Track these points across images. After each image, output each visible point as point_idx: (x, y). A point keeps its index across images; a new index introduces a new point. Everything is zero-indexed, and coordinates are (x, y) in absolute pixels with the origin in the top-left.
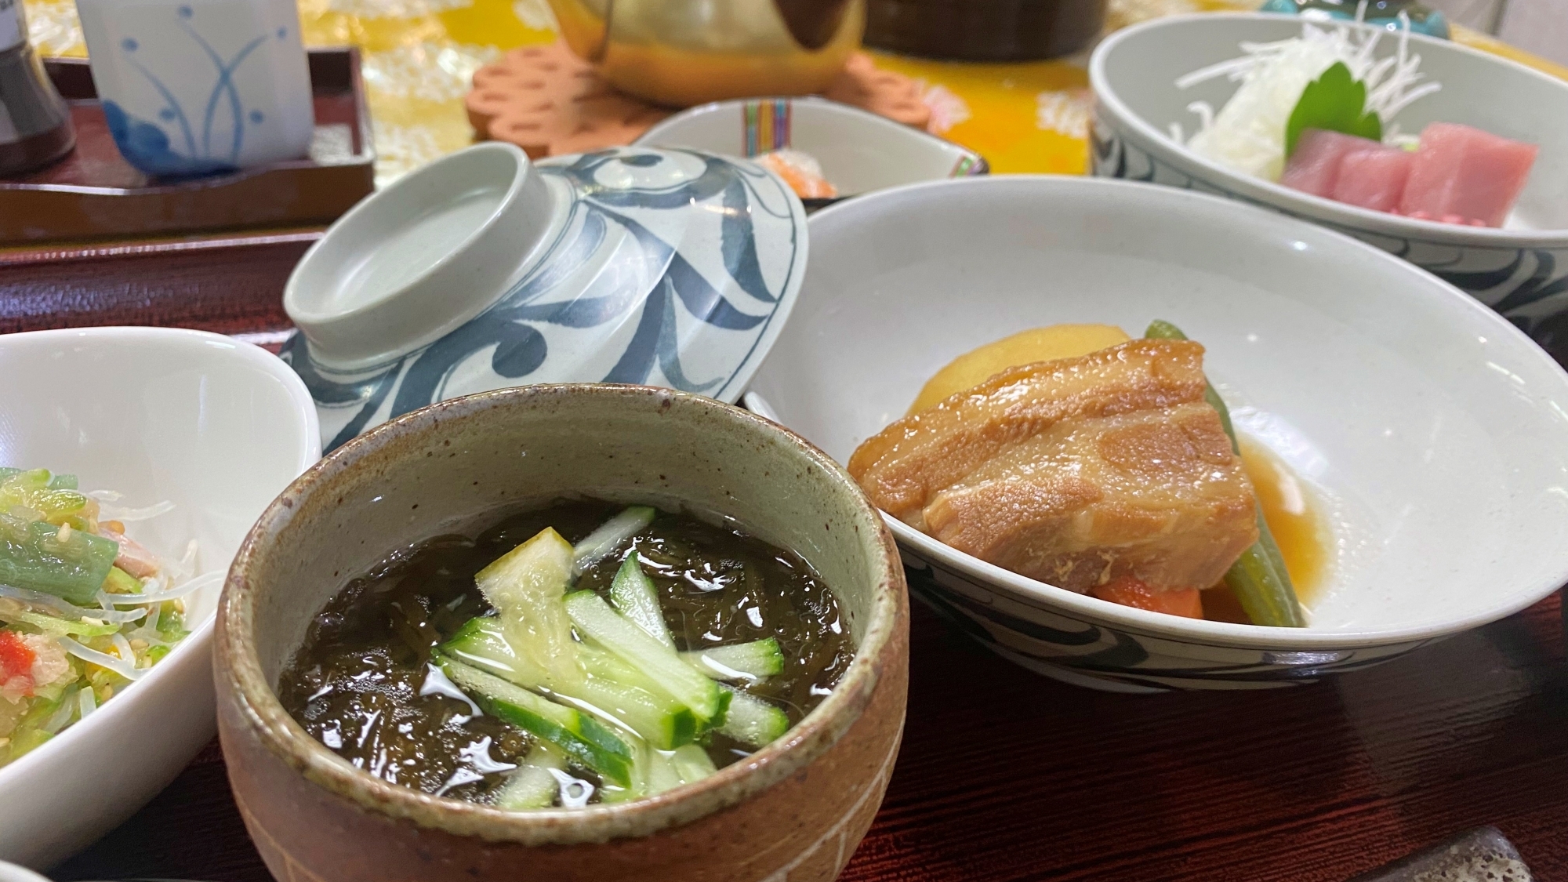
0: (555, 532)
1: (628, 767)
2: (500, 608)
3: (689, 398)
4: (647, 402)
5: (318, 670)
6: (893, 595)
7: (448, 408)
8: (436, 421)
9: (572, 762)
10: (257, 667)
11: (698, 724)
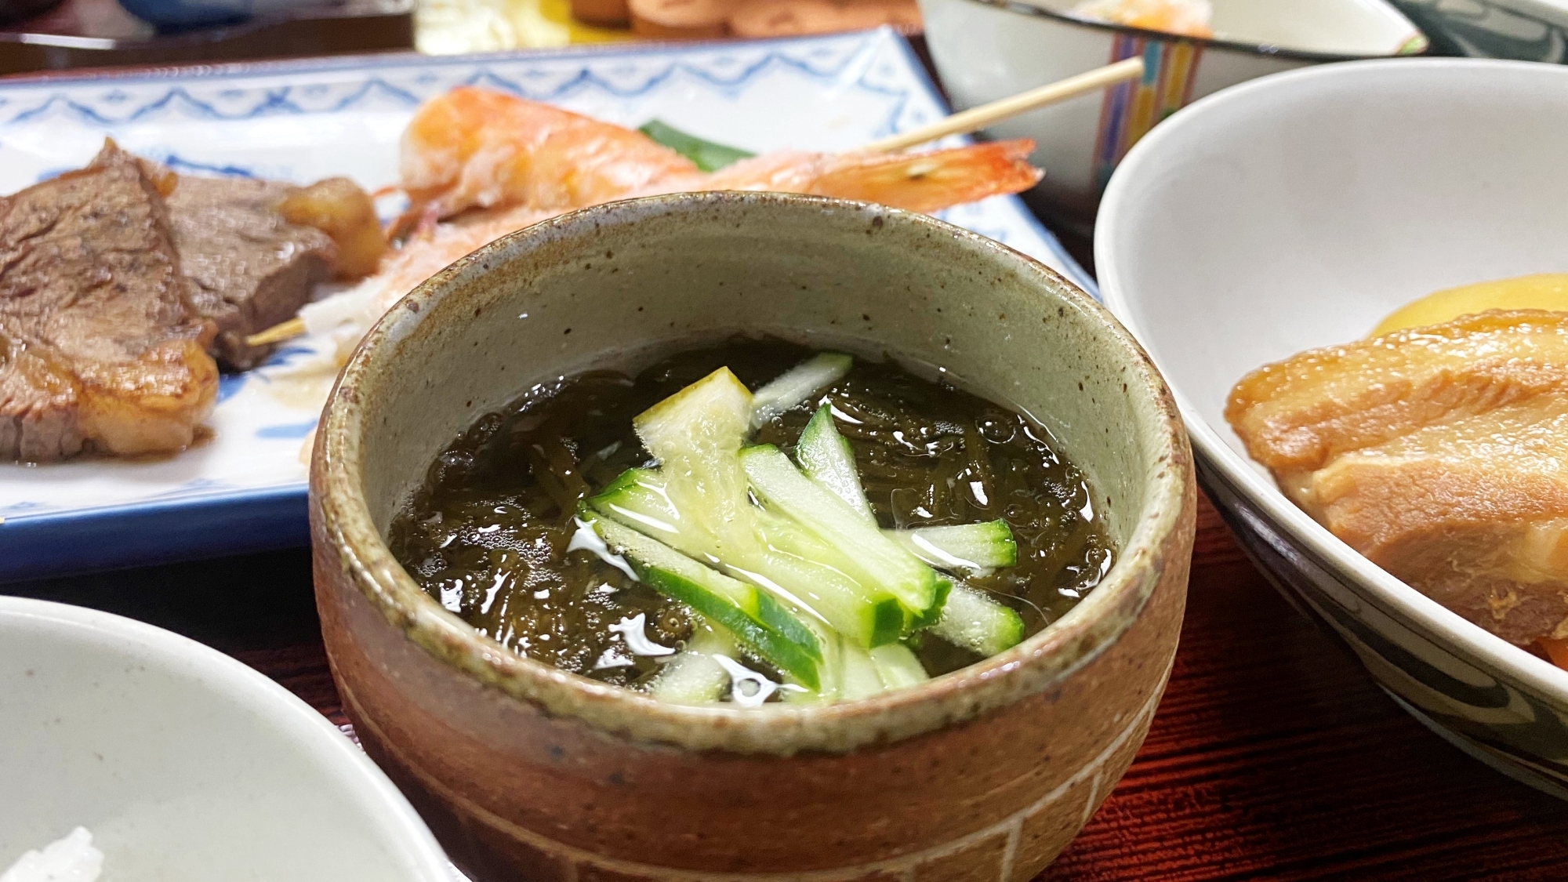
0: (732, 374)
1: (817, 664)
2: (662, 459)
3: (907, 215)
4: (853, 219)
5: (438, 518)
6: (1179, 471)
7: (613, 211)
8: (597, 225)
9: (747, 652)
10: (360, 496)
11: (906, 618)
